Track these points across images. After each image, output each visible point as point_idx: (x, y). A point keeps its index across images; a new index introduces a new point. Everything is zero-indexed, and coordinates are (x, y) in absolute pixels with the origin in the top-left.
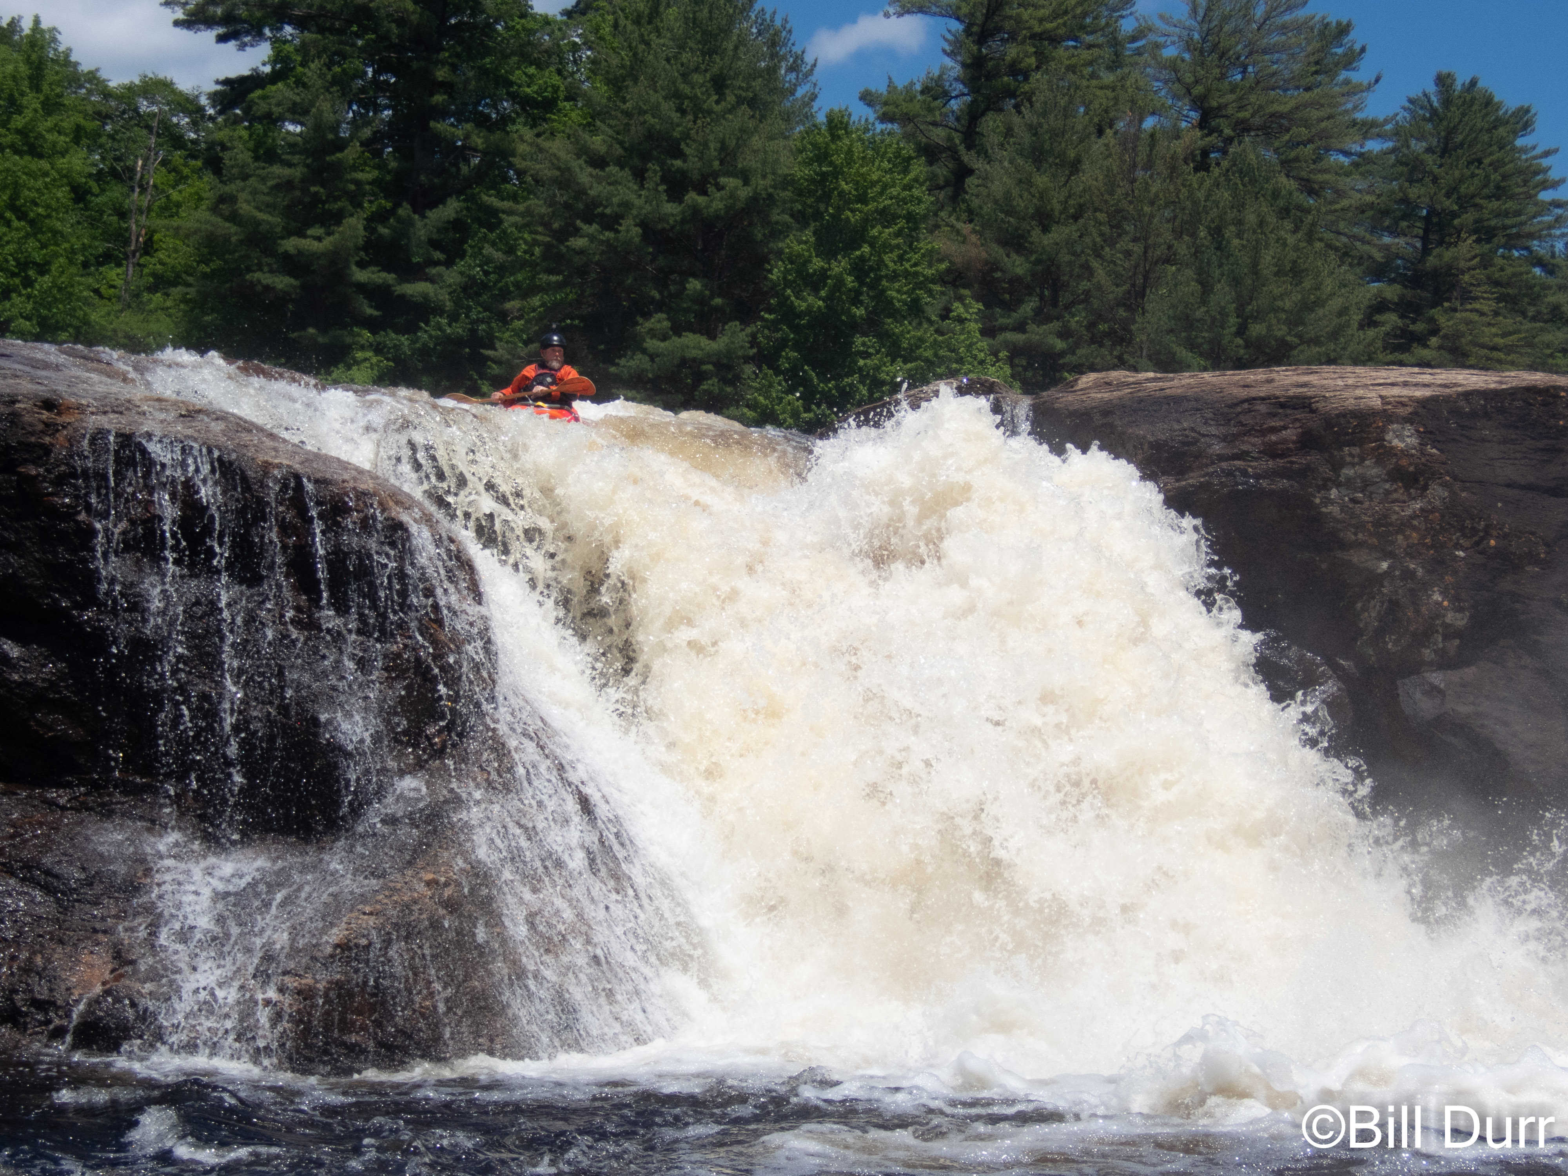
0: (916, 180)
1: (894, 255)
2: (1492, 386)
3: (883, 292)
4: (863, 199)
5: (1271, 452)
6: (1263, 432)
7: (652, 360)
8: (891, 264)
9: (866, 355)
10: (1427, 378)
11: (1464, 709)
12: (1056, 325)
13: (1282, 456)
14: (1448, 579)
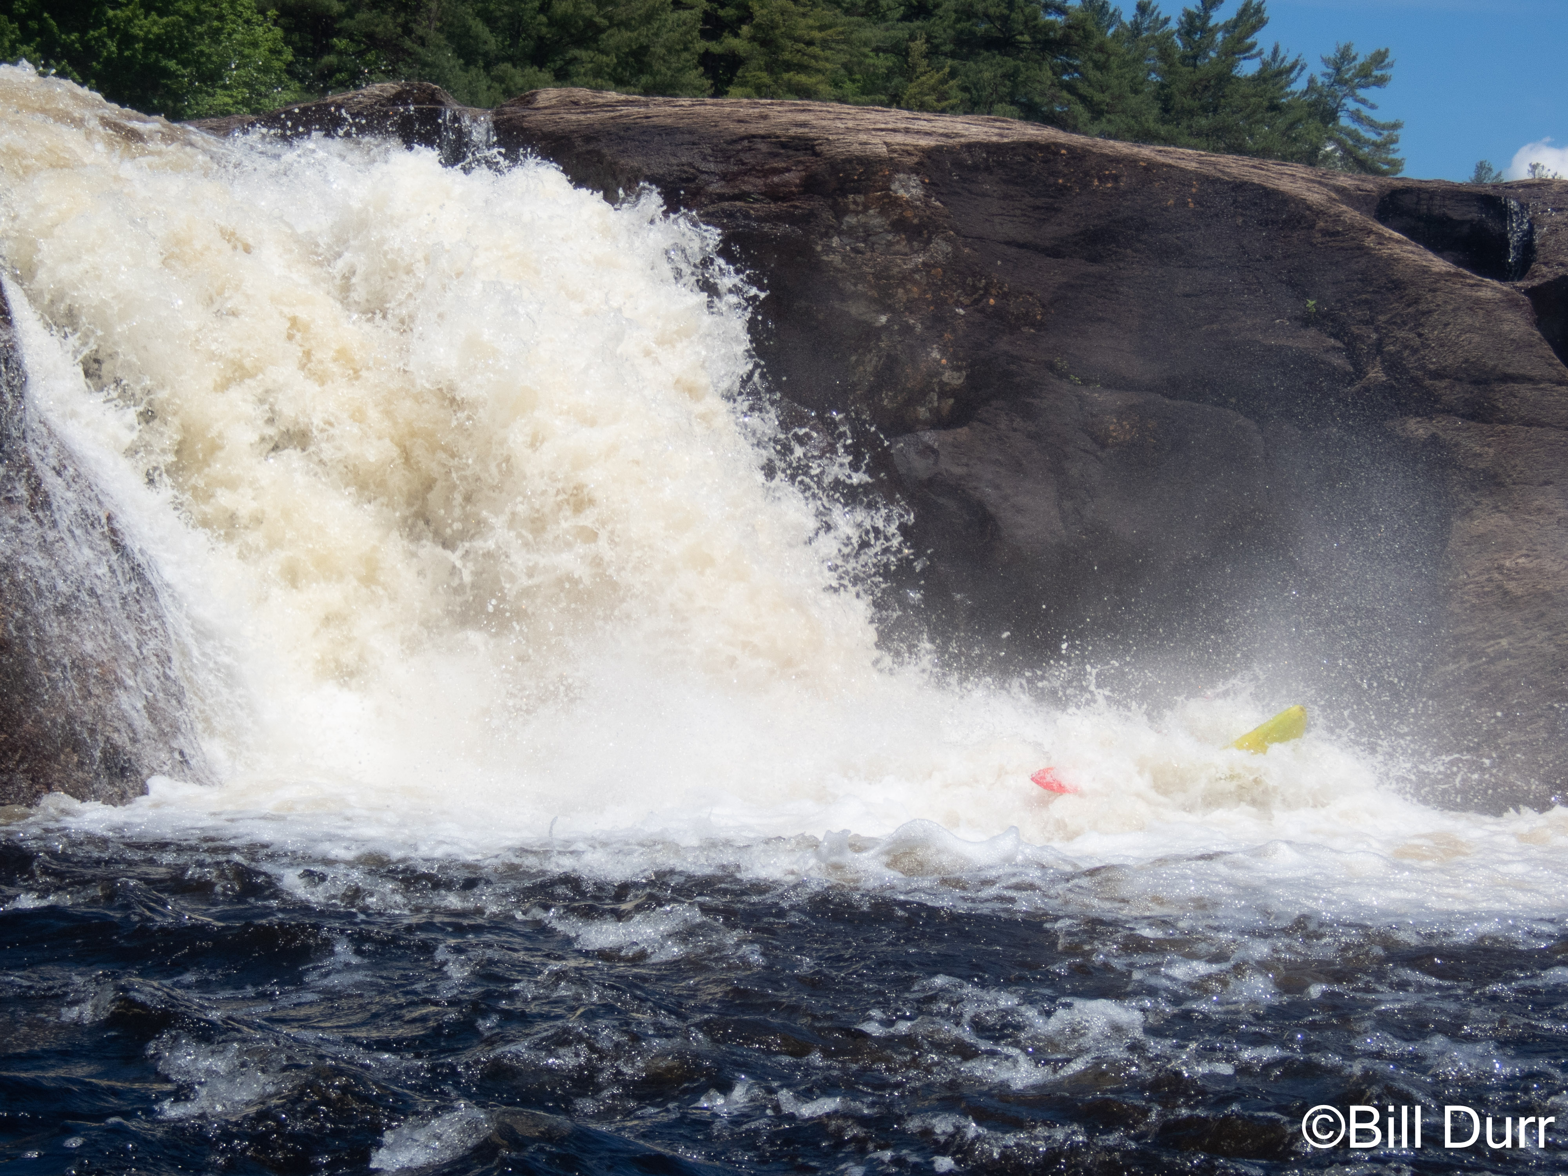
5: (773, 194)
6: (765, 173)
10: (923, 126)
11: (958, 470)
13: (784, 199)
14: (948, 336)
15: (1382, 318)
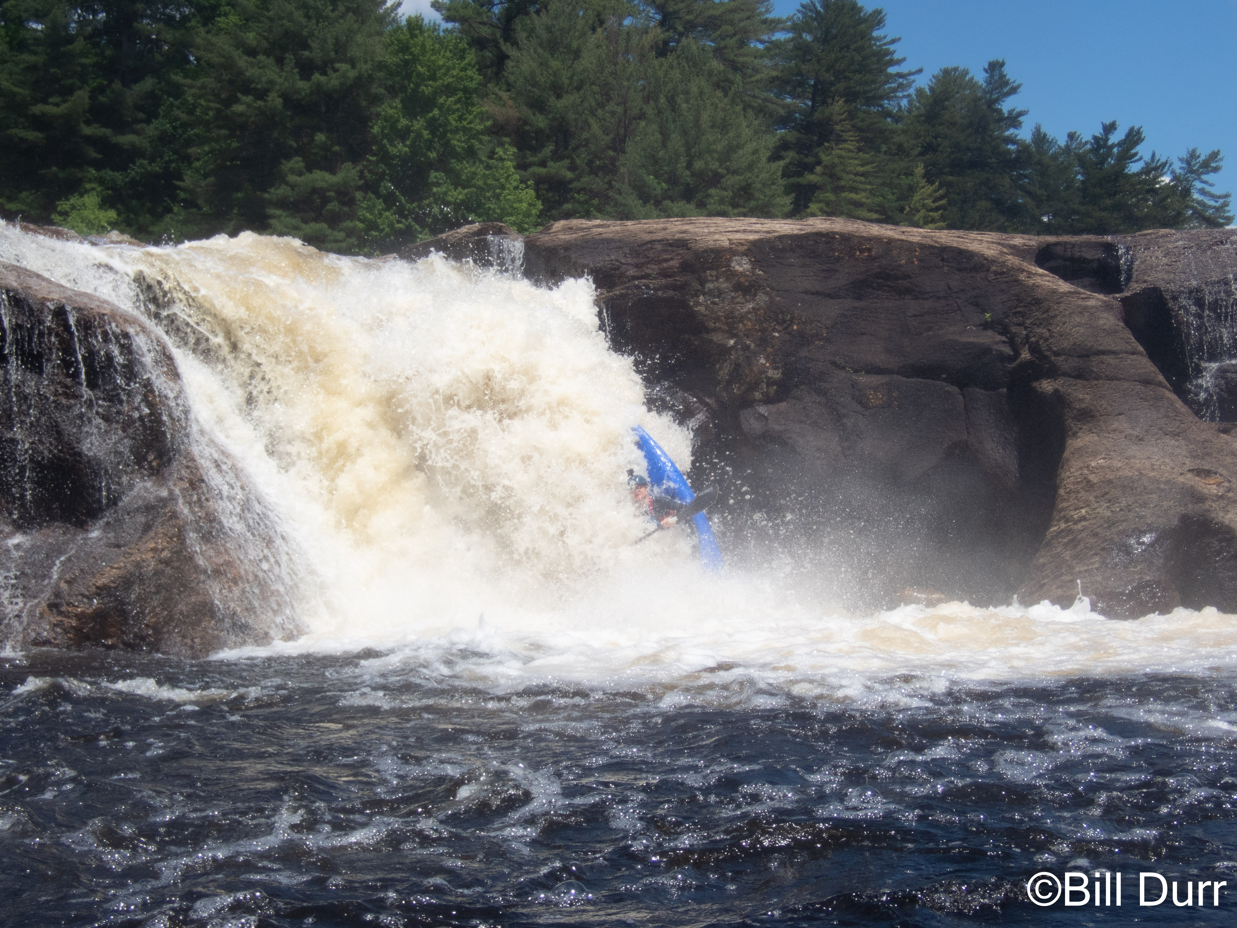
0: (469, 64)
1: (455, 116)
2: (796, 232)
3: (448, 141)
4: (433, 78)
5: (664, 274)
6: (660, 262)
7: (293, 189)
8: (453, 123)
9: (438, 185)
10: (758, 227)
11: (777, 428)
12: (566, 162)
13: (670, 276)
14: (769, 350)
15: (1028, 322)
